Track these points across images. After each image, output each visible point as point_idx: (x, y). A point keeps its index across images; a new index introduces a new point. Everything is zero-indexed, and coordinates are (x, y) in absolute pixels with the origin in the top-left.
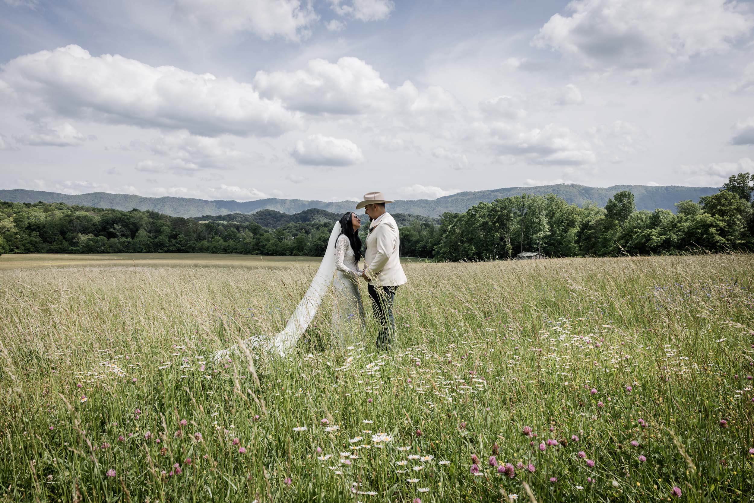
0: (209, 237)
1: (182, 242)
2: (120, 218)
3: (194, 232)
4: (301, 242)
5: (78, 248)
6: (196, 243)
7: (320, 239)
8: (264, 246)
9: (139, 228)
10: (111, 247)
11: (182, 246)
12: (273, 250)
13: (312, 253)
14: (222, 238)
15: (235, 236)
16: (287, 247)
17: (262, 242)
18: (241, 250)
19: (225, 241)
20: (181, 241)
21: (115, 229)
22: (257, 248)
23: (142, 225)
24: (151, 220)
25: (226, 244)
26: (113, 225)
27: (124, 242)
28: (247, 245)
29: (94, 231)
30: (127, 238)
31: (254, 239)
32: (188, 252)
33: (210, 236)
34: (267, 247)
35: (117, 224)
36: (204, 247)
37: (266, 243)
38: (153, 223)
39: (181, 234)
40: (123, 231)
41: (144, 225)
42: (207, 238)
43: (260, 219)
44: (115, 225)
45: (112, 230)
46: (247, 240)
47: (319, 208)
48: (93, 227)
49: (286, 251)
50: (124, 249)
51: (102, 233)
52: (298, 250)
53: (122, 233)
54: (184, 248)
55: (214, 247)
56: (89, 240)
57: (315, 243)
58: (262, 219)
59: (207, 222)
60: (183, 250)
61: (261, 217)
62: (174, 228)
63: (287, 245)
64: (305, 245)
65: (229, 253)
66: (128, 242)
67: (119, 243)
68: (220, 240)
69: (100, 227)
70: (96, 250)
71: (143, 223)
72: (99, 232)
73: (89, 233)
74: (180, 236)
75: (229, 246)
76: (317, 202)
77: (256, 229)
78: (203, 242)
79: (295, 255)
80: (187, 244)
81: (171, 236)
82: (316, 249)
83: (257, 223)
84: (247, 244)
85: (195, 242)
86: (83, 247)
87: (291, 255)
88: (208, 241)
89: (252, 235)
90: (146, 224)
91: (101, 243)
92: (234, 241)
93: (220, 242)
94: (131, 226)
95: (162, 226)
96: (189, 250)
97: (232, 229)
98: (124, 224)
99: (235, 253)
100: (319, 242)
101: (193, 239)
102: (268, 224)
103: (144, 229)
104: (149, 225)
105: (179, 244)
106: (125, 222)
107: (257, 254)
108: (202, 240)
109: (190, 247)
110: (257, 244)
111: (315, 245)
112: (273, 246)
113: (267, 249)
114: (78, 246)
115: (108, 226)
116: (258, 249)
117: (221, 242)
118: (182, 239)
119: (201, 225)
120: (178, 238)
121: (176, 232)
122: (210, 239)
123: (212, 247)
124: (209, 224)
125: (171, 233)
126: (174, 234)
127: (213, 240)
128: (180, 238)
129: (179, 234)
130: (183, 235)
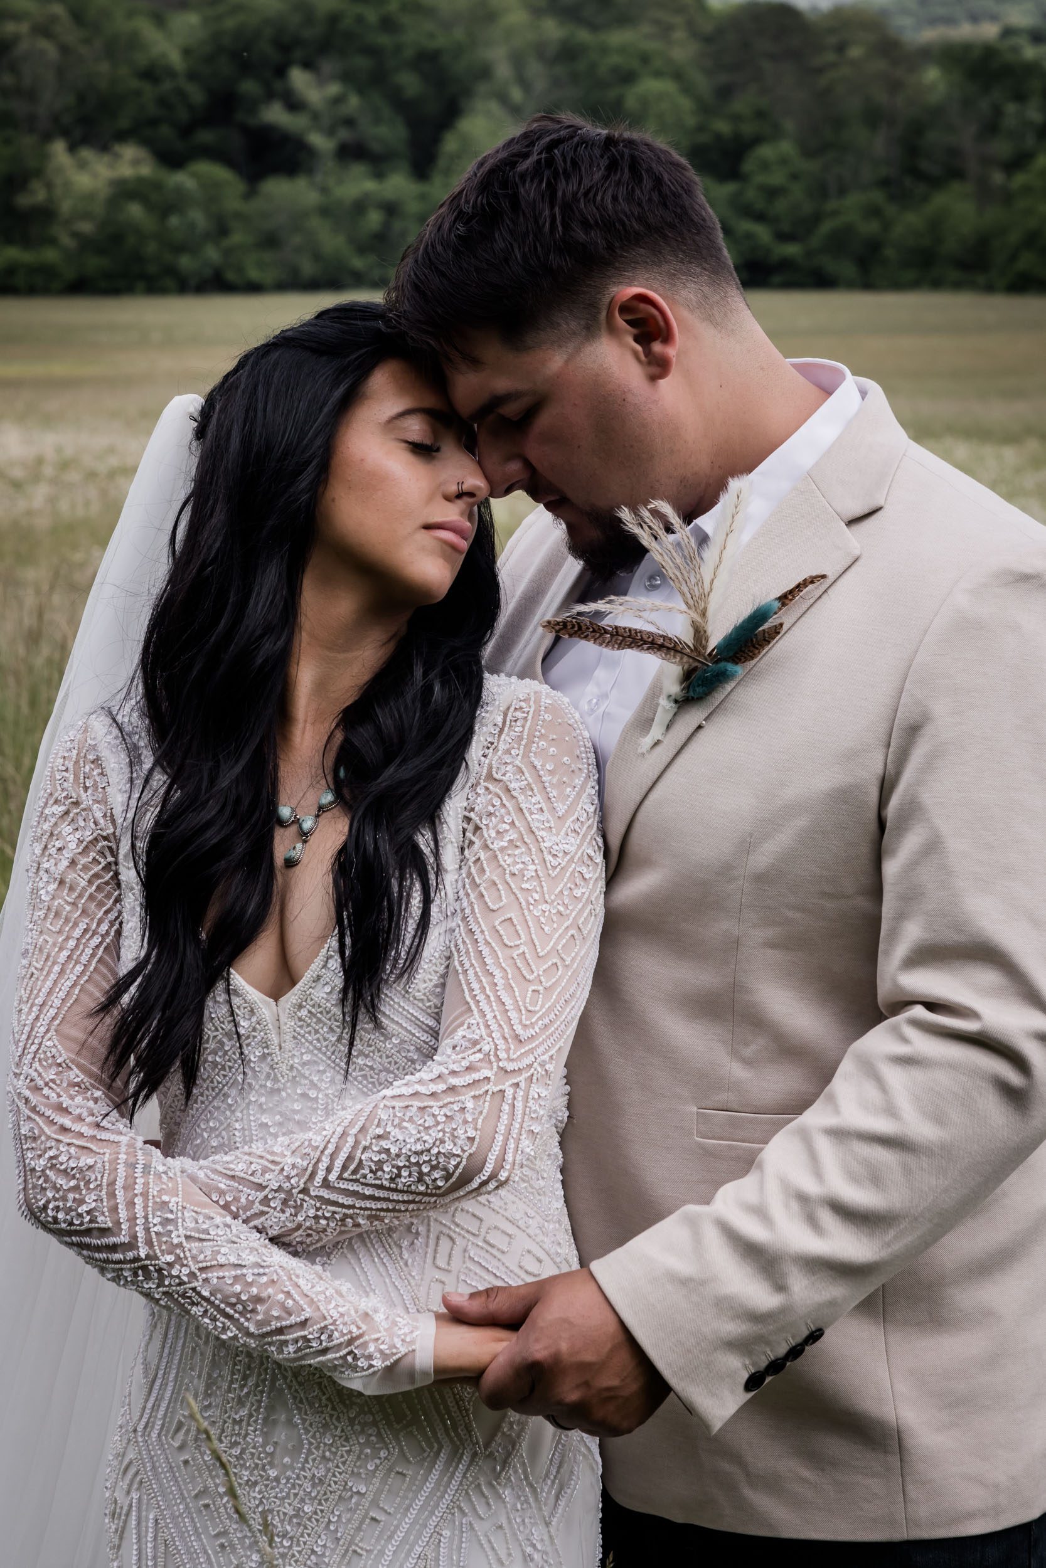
0: (985, 161)
1: (781, 206)
2: (334, 19)
3: (874, 117)
5: (50, 255)
6: (891, 210)
9: (468, 92)
10: (270, 241)
11: (783, 237)
20: (772, 193)
21: (294, 104)
23: (485, 72)
24: (553, 30)
26: (281, 72)
27: (360, 207)
29: (154, 122)
30: (379, 175)
32: (821, 281)
33: (1002, 148)
35: (308, 65)
38: (568, 53)
39: (776, 134)
40: (349, 122)
41: (503, 71)
42: (974, 167)
44: (299, 78)
45: (275, 114)
48: (149, 91)
50: (358, 263)
51: (206, 136)
53: (344, 134)
54: (791, 250)
56: (124, 191)
59: (988, 31)
60: (785, 265)
62: (725, 93)
66: (391, 209)
67: (325, 211)
69: (197, 95)
70: (171, 271)
71: (498, 57)
72: (186, 131)
73: (122, 136)
74: (766, 151)
78: (941, 200)
80: (816, 218)
85: (877, 196)
86: (86, 244)
88: (985, 194)
90: (518, 61)
91: (198, 217)
94: (410, 83)
95: (628, 78)
96: (831, 265)
98: (362, 63)
101: (868, 175)
103: (503, 98)
104: (536, 70)
105: (760, 217)
106: (373, 52)
108: (936, 183)
109: (839, 242)
114: (53, 241)
115: (249, 87)
118: (777, 178)
119: (926, 54)
120: (748, 165)
121: (736, 118)
122: (998, 177)
123: (1014, 237)
124: (989, 52)
125: (701, 128)
126: (718, 137)
127: (1020, 179)
128: (765, 166)
129: (758, 140)
130: (786, 147)
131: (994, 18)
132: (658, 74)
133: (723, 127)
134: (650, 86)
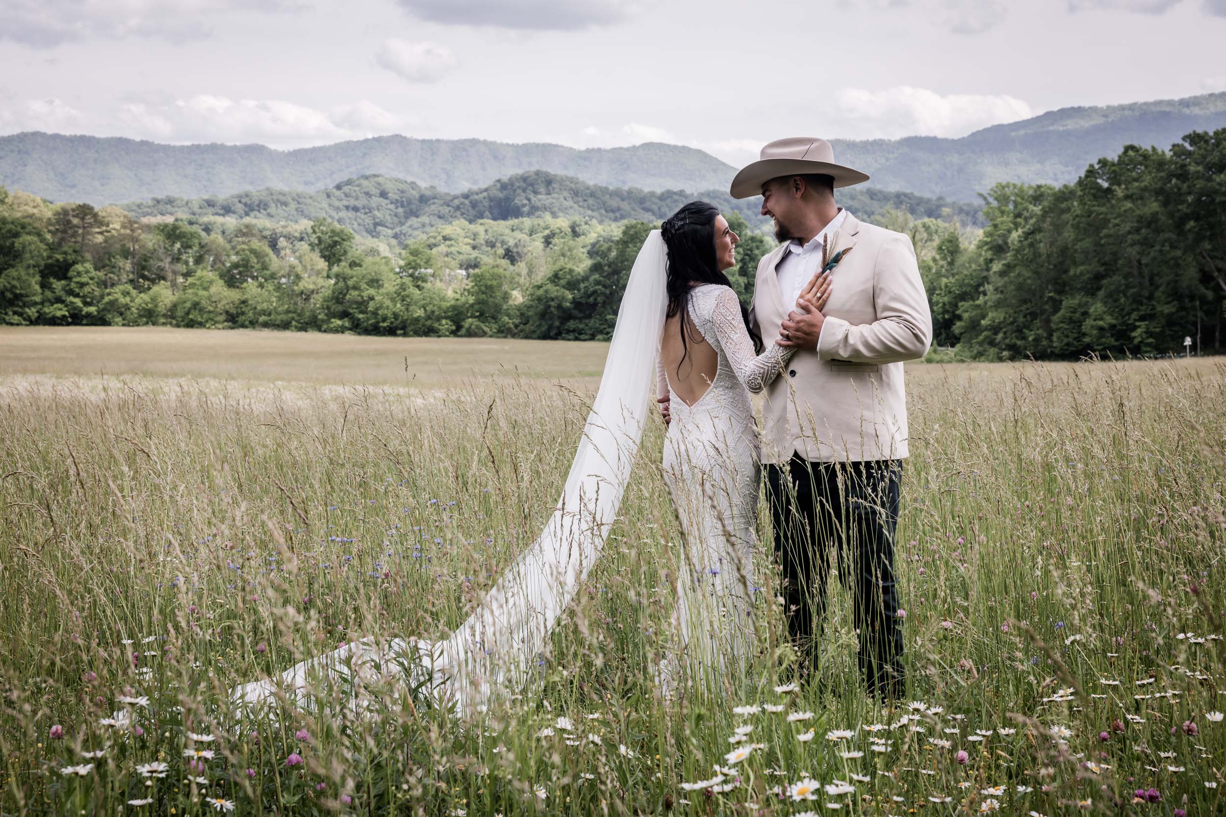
0: (175, 273)
1: (87, 289)
3: (126, 254)
4: (490, 288)
6: (134, 292)
7: (555, 278)
8: (362, 305)
11: (86, 304)
12: (396, 316)
13: (528, 328)
14: (221, 276)
15: (265, 267)
16: (445, 305)
17: (355, 288)
18: (284, 317)
19: (231, 282)
20: (82, 285)
22: (340, 308)
25: (234, 295)
28: (307, 299)
31: (328, 277)
33: (182, 268)
34: (371, 306)
36: (161, 309)
37: (372, 292)
39: (84, 261)
42: (170, 275)
43: (347, 208)
46: (307, 284)
47: (554, 169)
49: (439, 319)
52: (481, 316)
54: (91, 309)
55: (196, 305)
57: (540, 292)
58: (356, 209)
59: (169, 220)
60: (88, 315)
61: (352, 202)
62: (60, 242)
63: (443, 299)
64: (506, 297)
65: (243, 326)
68: (211, 282)
74: (79, 267)
75: (244, 302)
76: (546, 149)
77: (336, 243)
78: (155, 289)
79: (471, 334)
80: (102, 295)
81: (47, 266)
82: (543, 315)
83: (339, 221)
84: (306, 296)
85: (129, 287)
87: (455, 333)
88: (175, 286)
89: (322, 264)
92: (261, 286)
93: (213, 290)
95: (17, 235)
97: (256, 244)
99: (266, 325)
100: (554, 291)
101: (124, 278)
102: (376, 224)
105: (77, 295)
107: (341, 330)
108: (153, 282)
109: (113, 306)
110: (338, 297)
111: (539, 299)
112: (393, 300)
113: (375, 313)
116: (344, 315)
117: (219, 288)
118: (84, 279)
119: (148, 228)
120: (71, 273)
121: (65, 253)
122: (180, 280)
123: (188, 305)
124: (175, 228)
125: (49, 257)
126: (57, 260)
127: (190, 280)
128: (79, 274)
129: (75, 263)
130: (88, 266)
131: (171, 214)
132: (29, 233)
133: (60, 257)
134: (26, 238)
